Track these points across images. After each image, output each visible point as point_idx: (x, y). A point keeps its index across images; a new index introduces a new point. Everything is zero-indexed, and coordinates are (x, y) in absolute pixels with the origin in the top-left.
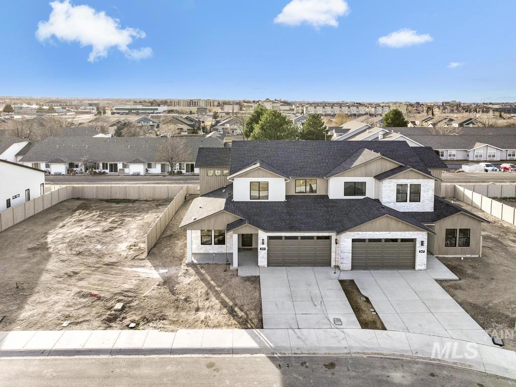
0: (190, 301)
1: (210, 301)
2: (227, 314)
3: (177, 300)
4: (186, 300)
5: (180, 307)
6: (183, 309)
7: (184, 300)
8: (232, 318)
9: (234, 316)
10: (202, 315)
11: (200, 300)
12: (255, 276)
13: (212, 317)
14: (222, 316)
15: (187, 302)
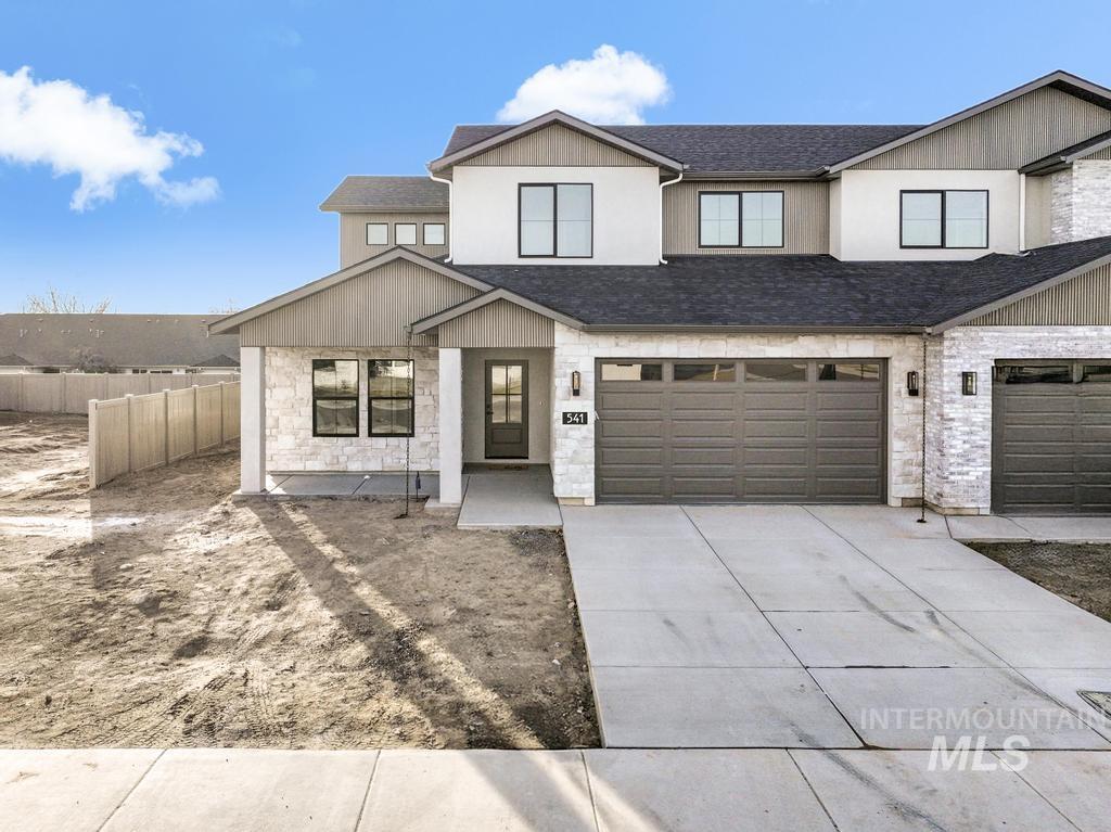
0: (172, 611)
1: (286, 614)
2: (361, 667)
3: (98, 606)
4: (151, 607)
5: (96, 636)
6: (106, 645)
7: (138, 606)
8: (389, 685)
9: (402, 678)
10: (201, 672)
11: (229, 610)
12: (541, 531)
13: (259, 683)
14: (325, 676)
15: (148, 616)
